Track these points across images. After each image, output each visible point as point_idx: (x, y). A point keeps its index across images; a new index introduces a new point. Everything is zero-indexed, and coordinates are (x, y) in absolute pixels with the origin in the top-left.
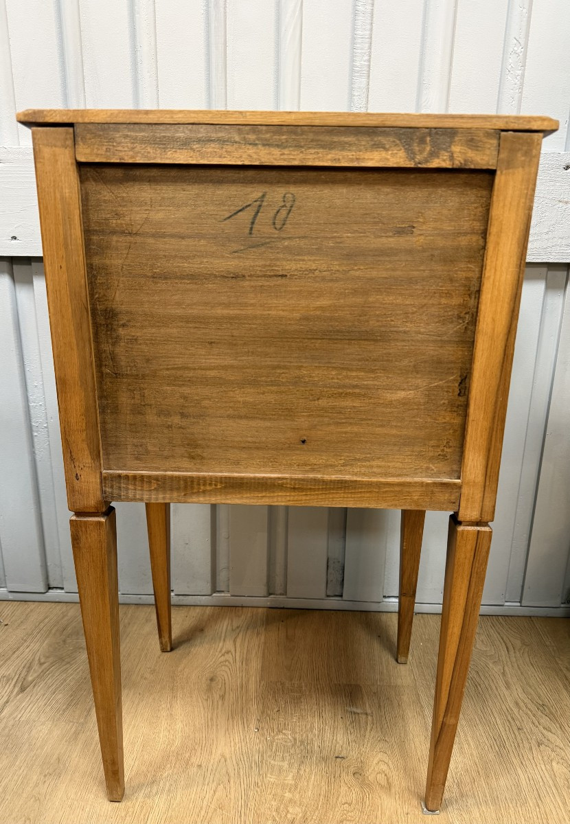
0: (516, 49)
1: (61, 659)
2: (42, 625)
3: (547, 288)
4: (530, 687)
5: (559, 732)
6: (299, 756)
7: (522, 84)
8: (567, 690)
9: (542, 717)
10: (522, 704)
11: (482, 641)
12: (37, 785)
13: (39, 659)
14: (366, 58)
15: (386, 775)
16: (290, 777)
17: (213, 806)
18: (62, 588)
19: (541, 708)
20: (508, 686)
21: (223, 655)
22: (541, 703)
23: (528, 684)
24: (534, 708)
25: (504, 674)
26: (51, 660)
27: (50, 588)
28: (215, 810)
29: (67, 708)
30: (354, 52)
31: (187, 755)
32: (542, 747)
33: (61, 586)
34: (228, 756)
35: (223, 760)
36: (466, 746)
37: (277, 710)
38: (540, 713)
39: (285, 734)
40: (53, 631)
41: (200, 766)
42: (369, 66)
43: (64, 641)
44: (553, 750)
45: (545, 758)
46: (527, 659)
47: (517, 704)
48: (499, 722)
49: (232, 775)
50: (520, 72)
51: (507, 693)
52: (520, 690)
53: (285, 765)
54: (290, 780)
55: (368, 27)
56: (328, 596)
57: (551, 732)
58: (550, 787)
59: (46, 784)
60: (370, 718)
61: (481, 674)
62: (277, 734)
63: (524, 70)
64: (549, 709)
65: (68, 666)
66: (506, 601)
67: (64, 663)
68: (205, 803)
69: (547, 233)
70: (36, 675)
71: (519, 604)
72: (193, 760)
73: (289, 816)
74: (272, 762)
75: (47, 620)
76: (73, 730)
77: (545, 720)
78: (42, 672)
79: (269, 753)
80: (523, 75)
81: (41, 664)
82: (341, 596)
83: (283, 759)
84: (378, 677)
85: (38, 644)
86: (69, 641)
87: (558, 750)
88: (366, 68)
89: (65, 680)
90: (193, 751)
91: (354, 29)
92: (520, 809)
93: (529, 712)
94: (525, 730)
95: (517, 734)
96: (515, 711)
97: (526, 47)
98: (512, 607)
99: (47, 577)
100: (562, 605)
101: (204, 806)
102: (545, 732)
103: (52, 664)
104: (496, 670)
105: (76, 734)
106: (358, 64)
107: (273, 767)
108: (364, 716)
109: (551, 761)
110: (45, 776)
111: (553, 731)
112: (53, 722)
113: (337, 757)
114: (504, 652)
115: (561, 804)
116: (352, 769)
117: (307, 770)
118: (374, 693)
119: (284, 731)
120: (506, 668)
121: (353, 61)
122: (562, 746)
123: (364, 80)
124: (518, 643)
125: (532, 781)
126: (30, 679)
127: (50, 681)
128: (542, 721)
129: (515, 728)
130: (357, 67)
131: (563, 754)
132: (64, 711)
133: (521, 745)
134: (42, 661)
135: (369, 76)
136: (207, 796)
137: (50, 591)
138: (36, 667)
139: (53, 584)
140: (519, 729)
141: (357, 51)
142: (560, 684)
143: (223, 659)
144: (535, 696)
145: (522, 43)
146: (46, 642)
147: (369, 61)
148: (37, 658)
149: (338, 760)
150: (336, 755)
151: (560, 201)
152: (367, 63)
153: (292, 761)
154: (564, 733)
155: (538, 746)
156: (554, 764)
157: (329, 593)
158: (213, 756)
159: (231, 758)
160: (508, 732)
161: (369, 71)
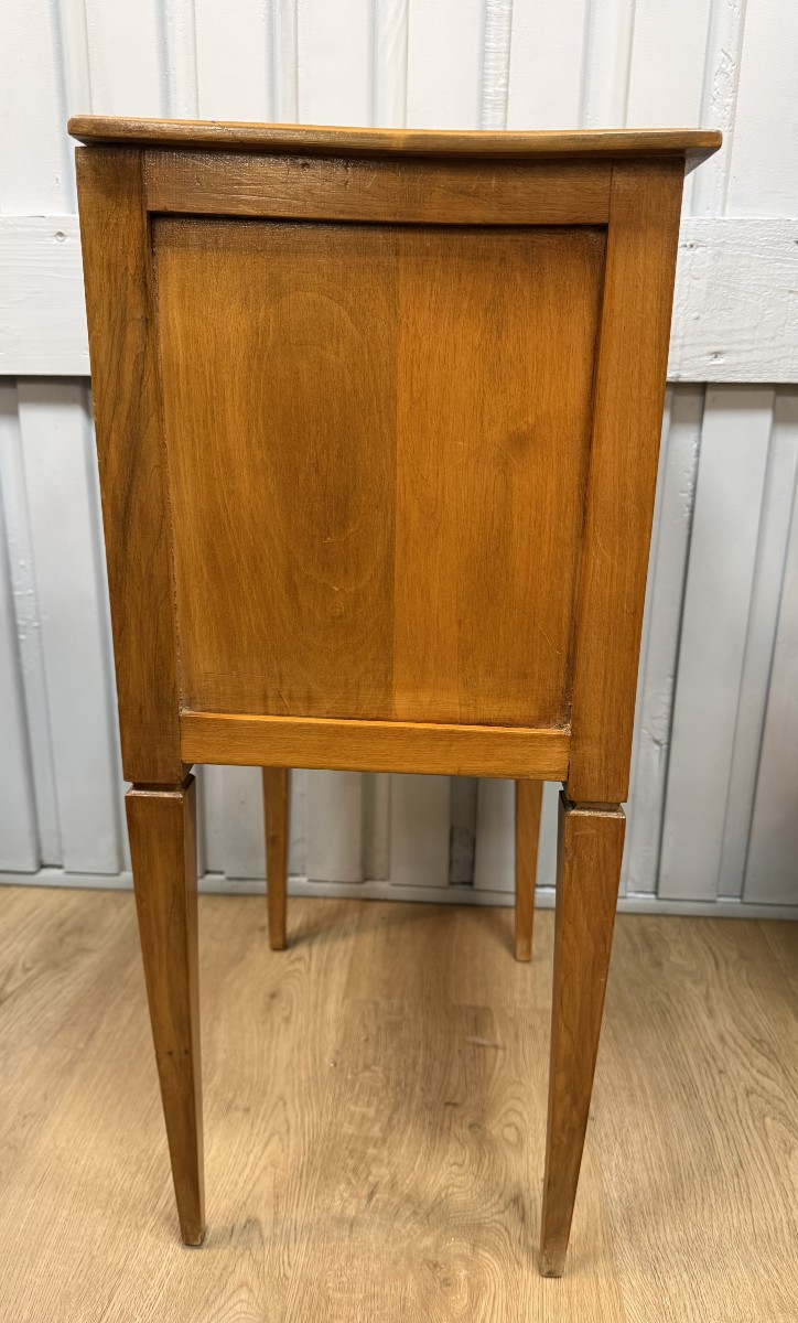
0: (724, 66)
1: (55, 965)
2: (31, 918)
3: (777, 420)
4: (745, 1016)
5: (781, 1077)
6: (393, 1100)
7: (732, 118)
9: (757, 1057)
10: (729, 1039)
11: (680, 952)
12: (13, 1128)
13: (24, 965)
14: (503, 81)
15: (517, 1129)
16: (377, 1128)
17: (262, 1163)
18: (60, 867)
19: (757, 1045)
20: (711, 1013)
21: (293, 963)
22: (758, 1037)
23: (742, 1011)
24: (746, 1045)
25: (707, 997)
26: (41, 965)
27: (42, 866)
28: (265, 1168)
29: (60, 1029)
30: (484, 74)
31: (230, 1095)
32: (753, 1098)
33: (58, 863)
34: (288, 1097)
35: (281, 1104)
36: (639, 1093)
37: (364, 1038)
38: (755, 1051)
39: (374, 1072)
40: (46, 927)
41: (247, 1110)
42: (507, 93)
43: (61, 940)
44: (768, 1102)
45: (756, 1112)
46: (744, 977)
47: (722, 1039)
48: (692, 1062)
49: (293, 1123)
50: (731, 100)
51: (708, 1023)
52: (729, 1020)
53: (371, 1112)
54: (376, 1131)
55: (505, 36)
56: (452, 883)
57: (768, 1077)
58: (757, 1150)
59: (28, 1127)
60: (500, 1053)
61: (672, 997)
62: (363, 1071)
63: (736, 98)
64: (768, 1045)
65: (65, 973)
66: (719, 896)
67: (59, 970)
68: (252, 1158)
69: (773, 338)
70: (17, 984)
71: (738, 900)
72: (238, 1101)
73: (371, 1179)
74: (353, 1108)
75: (37, 912)
76: (68, 1058)
77: (761, 1062)
78: (27, 981)
79: (348, 1096)
80: (734, 106)
81: (26, 970)
82: (471, 883)
83: (369, 1105)
84: (517, 997)
85: (23, 944)
86: (67, 940)
87: (776, 1101)
88: (502, 97)
89: (59, 992)
90: (239, 1092)
91: (484, 39)
92: (709, 1179)
93: (739, 1050)
94: (730, 1074)
95: (717, 1078)
96: (718, 1047)
97: (738, 63)
98: (728, 904)
99: (39, 850)
101: (250, 1162)
102: (759, 1077)
103: (42, 971)
104: (695, 992)
105: (73, 1062)
106: (490, 90)
107: (352, 1115)
108: (492, 1050)
109: (764, 1116)
110: (25, 1117)
111: (772, 1076)
112: (40, 1047)
113: (447, 1104)
114: (710, 969)
115: (771, 1174)
116: (468, 1120)
117: (402, 1120)
118: (511, 1019)
119: (373, 1068)
120: (712, 990)
121: (484, 86)
122: (783, 1096)
123: (500, 114)
124: (734, 956)
125: (732, 1142)
126: (9, 989)
127: (37, 993)
128: (756, 1062)
129: (715, 1072)
130: (490, 95)
131: (783, 1107)
132: (56, 1033)
133: (721, 1094)
134: (28, 965)
135: (506, 109)
136: (255, 1150)
137: (43, 870)
138: (18, 973)
139: (48, 860)
140: (721, 1072)
141: (489, 72)
142: (789, 1011)
143: (291, 968)
144: (749, 1026)
145: (734, 59)
146: (35, 940)
147: (507, 85)
148: (20, 963)
149: (449, 1108)
150: (447, 1100)
151: (791, 292)
152: (504, 89)
153: (382, 1107)
154: (788, 1079)
155: (748, 1096)
156: (768, 1120)
157: (455, 879)
158: (267, 1098)
159: (293, 1101)
160: (704, 1077)
161: (506, 101)
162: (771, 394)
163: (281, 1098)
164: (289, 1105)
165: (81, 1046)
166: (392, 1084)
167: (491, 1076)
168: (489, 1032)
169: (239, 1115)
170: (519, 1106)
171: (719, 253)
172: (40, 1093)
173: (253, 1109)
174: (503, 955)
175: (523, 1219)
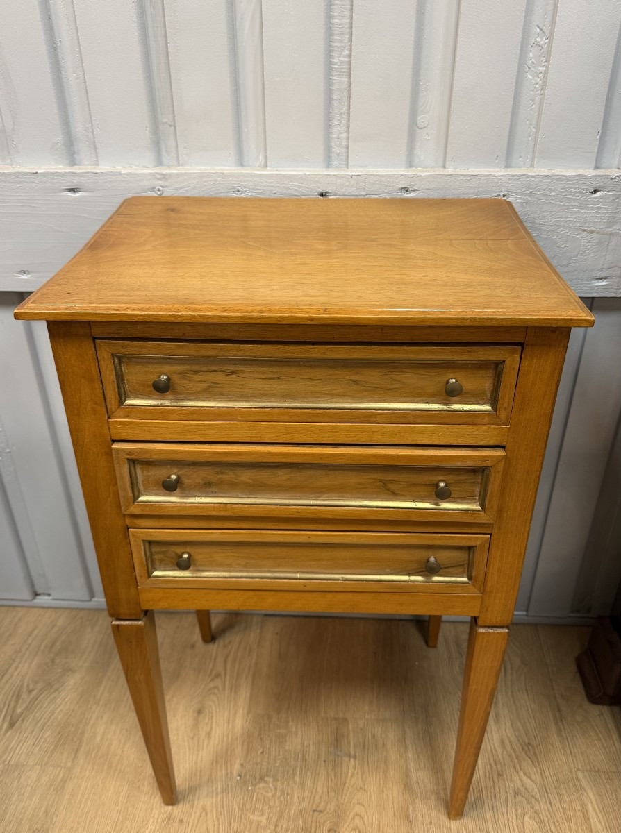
0: (538, 39)
1: (49, 686)
2: (31, 639)
4: (520, 720)
6: (278, 809)
7: (544, 84)
8: (556, 724)
9: (524, 760)
10: (507, 744)
13: (28, 686)
14: (346, 52)
18: (49, 595)
19: (526, 748)
21: (213, 679)
22: (527, 741)
24: (519, 748)
26: (40, 686)
27: (36, 594)
29: (54, 749)
30: (330, 46)
32: (519, 798)
33: (48, 593)
34: (209, 809)
35: (204, 814)
37: (261, 751)
38: (523, 754)
39: (266, 782)
40: (42, 648)
41: (181, 821)
42: (350, 63)
43: (53, 661)
44: (528, 802)
45: (519, 811)
46: (523, 683)
47: (502, 742)
50: (542, 69)
52: (509, 724)
53: (264, 820)
55: (348, 13)
57: (530, 778)
60: (352, 760)
62: (259, 782)
63: (547, 67)
64: (534, 749)
65: (56, 694)
67: (52, 691)
69: (567, 265)
70: (24, 706)
71: (525, 613)
74: (251, 817)
75: (35, 632)
76: (60, 777)
77: (527, 765)
78: (31, 701)
79: (249, 805)
80: (545, 74)
81: (30, 691)
83: (262, 814)
84: (366, 707)
85: (27, 665)
86: (57, 661)
87: (534, 801)
88: (346, 66)
89: (53, 713)
91: (329, 17)
93: (513, 754)
94: (505, 776)
95: (496, 781)
96: (500, 752)
97: (551, 38)
99: (32, 585)
100: (571, 615)
102: (524, 779)
103: (41, 691)
105: (64, 782)
106: (336, 60)
107: (251, 823)
108: (347, 759)
109: (524, 815)
111: (533, 777)
112: (42, 766)
113: (314, 811)
116: (328, 825)
118: (361, 729)
119: (266, 779)
121: (331, 57)
122: (538, 796)
123: (345, 80)
126: (19, 711)
127: (39, 713)
128: (524, 764)
129: (495, 774)
130: (336, 64)
131: (538, 806)
132: (52, 752)
133: (498, 796)
134: (31, 687)
135: (350, 75)
137: (38, 597)
138: (24, 696)
139: (39, 591)
140: (499, 775)
141: (335, 44)
142: (551, 716)
143: (212, 684)
144: (523, 732)
145: (547, 32)
146: (35, 662)
147: (350, 56)
148: (25, 684)
149: (316, 814)
150: (314, 808)
151: (584, 230)
152: (347, 60)
153: (271, 815)
154: (543, 779)
155: (515, 796)
156: (526, 818)
158: (195, 809)
159: (212, 811)
160: (488, 779)
161: (350, 69)
163: (204, 809)
164: (209, 815)
165: (69, 764)
166: (279, 793)
167: (345, 784)
168: (346, 741)
169: (176, 825)
170: (362, 813)
171: (527, 202)
172: (43, 810)
173: (185, 820)
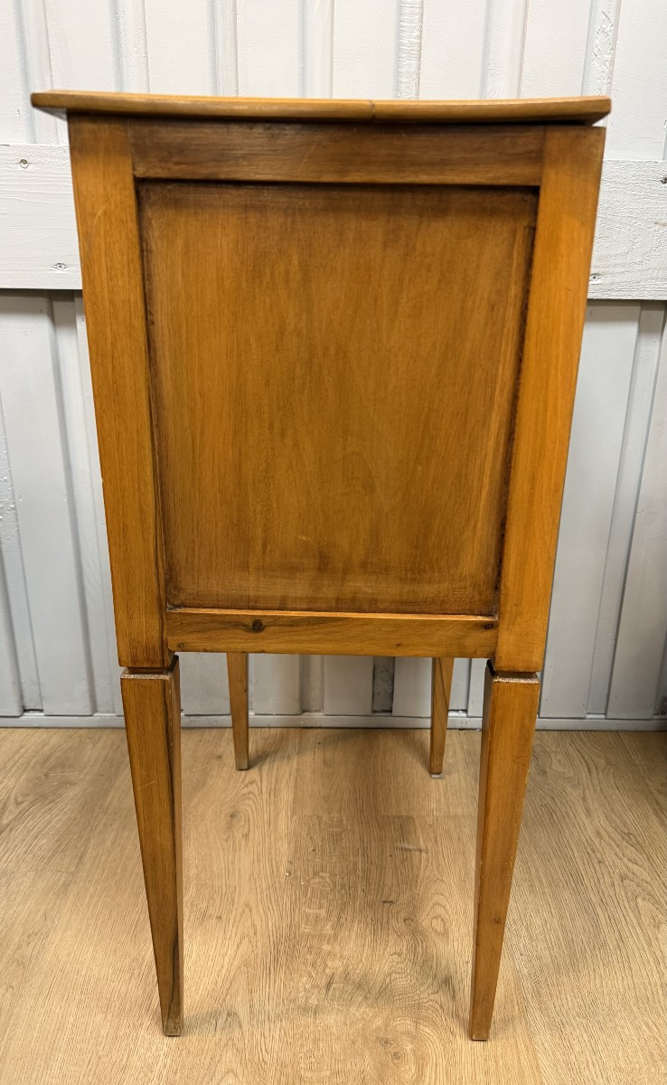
0: (604, 26)
1: (43, 797)
2: (17, 756)
4: (615, 813)
5: (647, 864)
6: (340, 902)
7: (611, 72)
8: (657, 815)
9: (627, 848)
10: (604, 833)
11: (559, 761)
12: (19, 947)
13: (16, 799)
14: (417, 33)
15: (442, 920)
16: (328, 927)
17: (236, 963)
18: (41, 711)
19: (627, 838)
20: (588, 812)
21: (246, 786)
22: (627, 832)
23: (612, 810)
24: (618, 837)
25: (584, 799)
26: (31, 798)
27: (25, 711)
28: (239, 968)
29: (53, 856)
30: (401, 26)
31: (204, 905)
32: (626, 882)
33: (40, 708)
34: (253, 904)
35: (247, 910)
36: (537, 884)
37: (312, 848)
38: (625, 843)
39: (322, 877)
40: (32, 764)
41: (219, 918)
42: (420, 44)
43: (46, 775)
44: (638, 886)
45: (629, 894)
46: (612, 781)
47: (598, 834)
48: (576, 854)
49: (258, 927)
50: (609, 57)
51: (587, 821)
52: (602, 817)
53: (323, 913)
54: (328, 930)
56: (374, 712)
57: (637, 864)
58: (633, 927)
59: (32, 945)
60: (424, 855)
61: (556, 800)
62: (313, 877)
63: (614, 54)
64: (635, 838)
65: (52, 805)
66: (588, 713)
67: (47, 802)
68: (227, 960)
69: (641, 262)
70: (12, 817)
71: (603, 716)
72: (211, 911)
73: (327, 971)
74: (307, 910)
75: (23, 750)
76: (62, 881)
77: (630, 851)
78: (20, 813)
79: (303, 900)
80: (612, 62)
81: (18, 804)
82: (391, 711)
83: (320, 907)
84: (434, 806)
85: (13, 780)
86: (52, 774)
87: (645, 884)
88: (416, 48)
89: (49, 823)
90: (211, 902)
92: (598, 953)
93: (613, 843)
94: (607, 863)
95: (597, 867)
96: (596, 841)
97: (616, 25)
98: (595, 719)
99: (22, 697)
100: (656, 717)
101: (226, 964)
102: (630, 864)
103: (33, 803)
104: (575, 794)
105: (66, 886)
106: (406, 41)
107: (308, 916)
108: (417, 853)
109: (636, 897)
110: (29, 936)
111: (640, 863)
112: (37, 873)
113: (384, 902)
114: (585, 774)
115: (645, 945)
116: (403, 915)
117: (349, 918)
118: (430, 826)
119: (321, 874)
120: (587, 792)
121: (400, 38)
122: (649, 880)
123: (414, 63)
124: (602, 762)
125: (613, 921)
126: (5, 821)
127: (30, 824)
128: (627, 852)
129: (595, 861)
130: (406, 46)
131: (650, 888)
132: (50, 859)
133: (602, 881)
134: (20, 800)
135: (420, 58)
136: (229, 952)
137: (26, 714)
138: (11, 806)
139: (29, 705)
140: (600, 862)
141: (405, 24)
142: (649, 808)
143: (246, 790)
144: (618, 821)
145: (613, 19)
146: (23, 777)
147: (420, 37)
148: (13, 797)
149: (387, 905)
150: (384, 899)
151: (656, 223)
152: (418, 41)
153: (332, 908)
154: (652, 865)
155: (622, 881)
156: (639, 900)
157: (376, 708)
158: (235, 906)
159: (257, 907)
160: (587, 866)
161: (420, 51)
162: (637, 309)
163: (247, 905)
164: (254, 911)
165: (72, 869)
166: (338, 887)
167: (418, 876)
168: (414, 837)
169: (213, 922)
170: (443, 901)
172: (41, 913)
173: (224, 917)
174: (419, 771)
175: (454, 997)
